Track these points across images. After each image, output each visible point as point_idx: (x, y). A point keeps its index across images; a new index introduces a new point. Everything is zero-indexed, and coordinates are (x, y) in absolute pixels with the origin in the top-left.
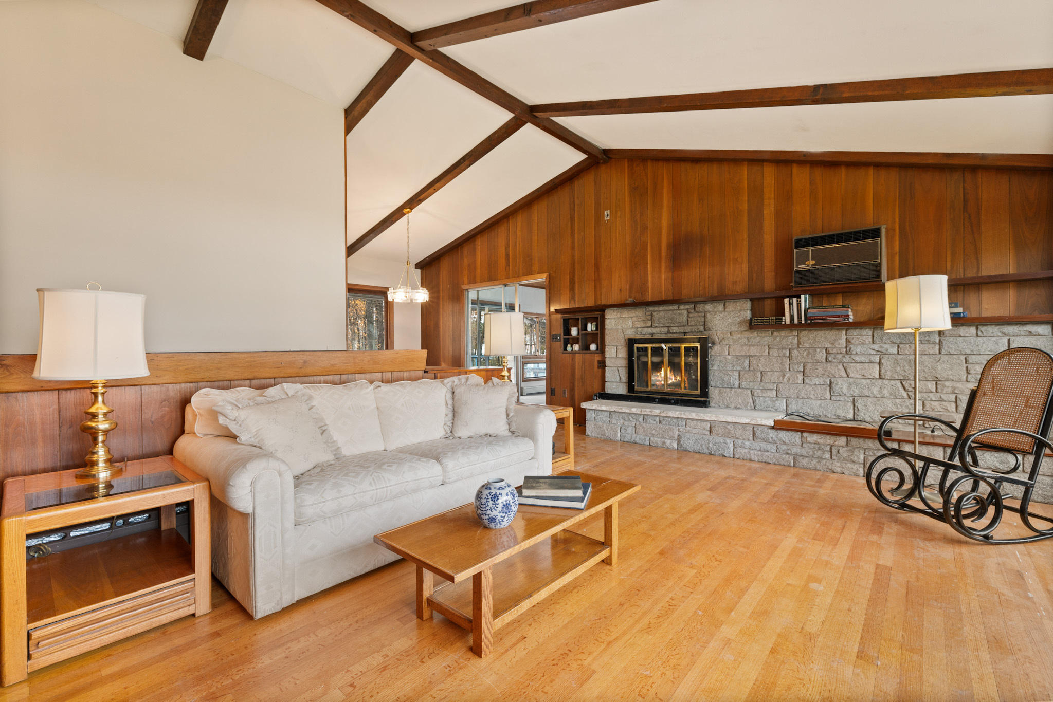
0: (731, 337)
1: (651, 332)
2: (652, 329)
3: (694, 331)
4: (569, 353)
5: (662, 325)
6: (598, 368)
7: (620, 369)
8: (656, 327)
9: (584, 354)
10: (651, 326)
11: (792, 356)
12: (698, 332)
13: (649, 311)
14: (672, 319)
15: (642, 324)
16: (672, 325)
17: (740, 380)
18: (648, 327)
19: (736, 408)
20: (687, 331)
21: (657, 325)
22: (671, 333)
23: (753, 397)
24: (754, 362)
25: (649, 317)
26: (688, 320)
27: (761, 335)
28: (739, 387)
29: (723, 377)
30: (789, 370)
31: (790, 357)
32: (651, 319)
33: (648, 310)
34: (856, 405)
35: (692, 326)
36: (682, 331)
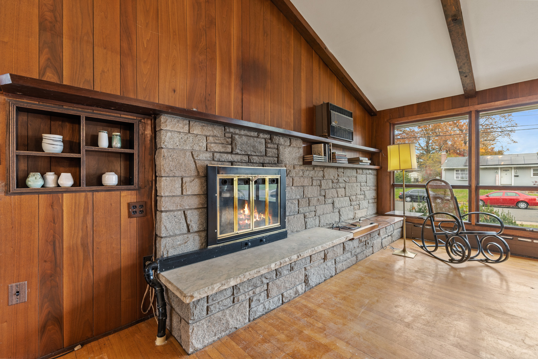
0: (294, 170)
1: (232, 160)
2: (233, 155)
3: (271, 162)
4: (36, 192)
5: (243, 153)
6: (130, 216)
7: (188, 213)
8: (237, 154)
9: (90, 194)
10: (231, 153)
11: (321, 185)
12: (273, 164)
13: (229, 132)
14: (254, 147)
15: (221, 148)
16: (253, 154)
17: (298, 207)
18: (227, 153)
19: (297, 231)
20: (266, 162)
21: (239, 151)
22: (251, 162)
23: (305, 219)
24: (306, 191)
25: (229, 140)
26: (266, 150)
27: (309, 169)
28: (298, 213)
29: (291, 206)
30: (320, 195)
31: (320, 186)
32: (231, 144)
33: (228, 130)
34: (340, 213)
35: (269, 156)
36: (262, 162)
